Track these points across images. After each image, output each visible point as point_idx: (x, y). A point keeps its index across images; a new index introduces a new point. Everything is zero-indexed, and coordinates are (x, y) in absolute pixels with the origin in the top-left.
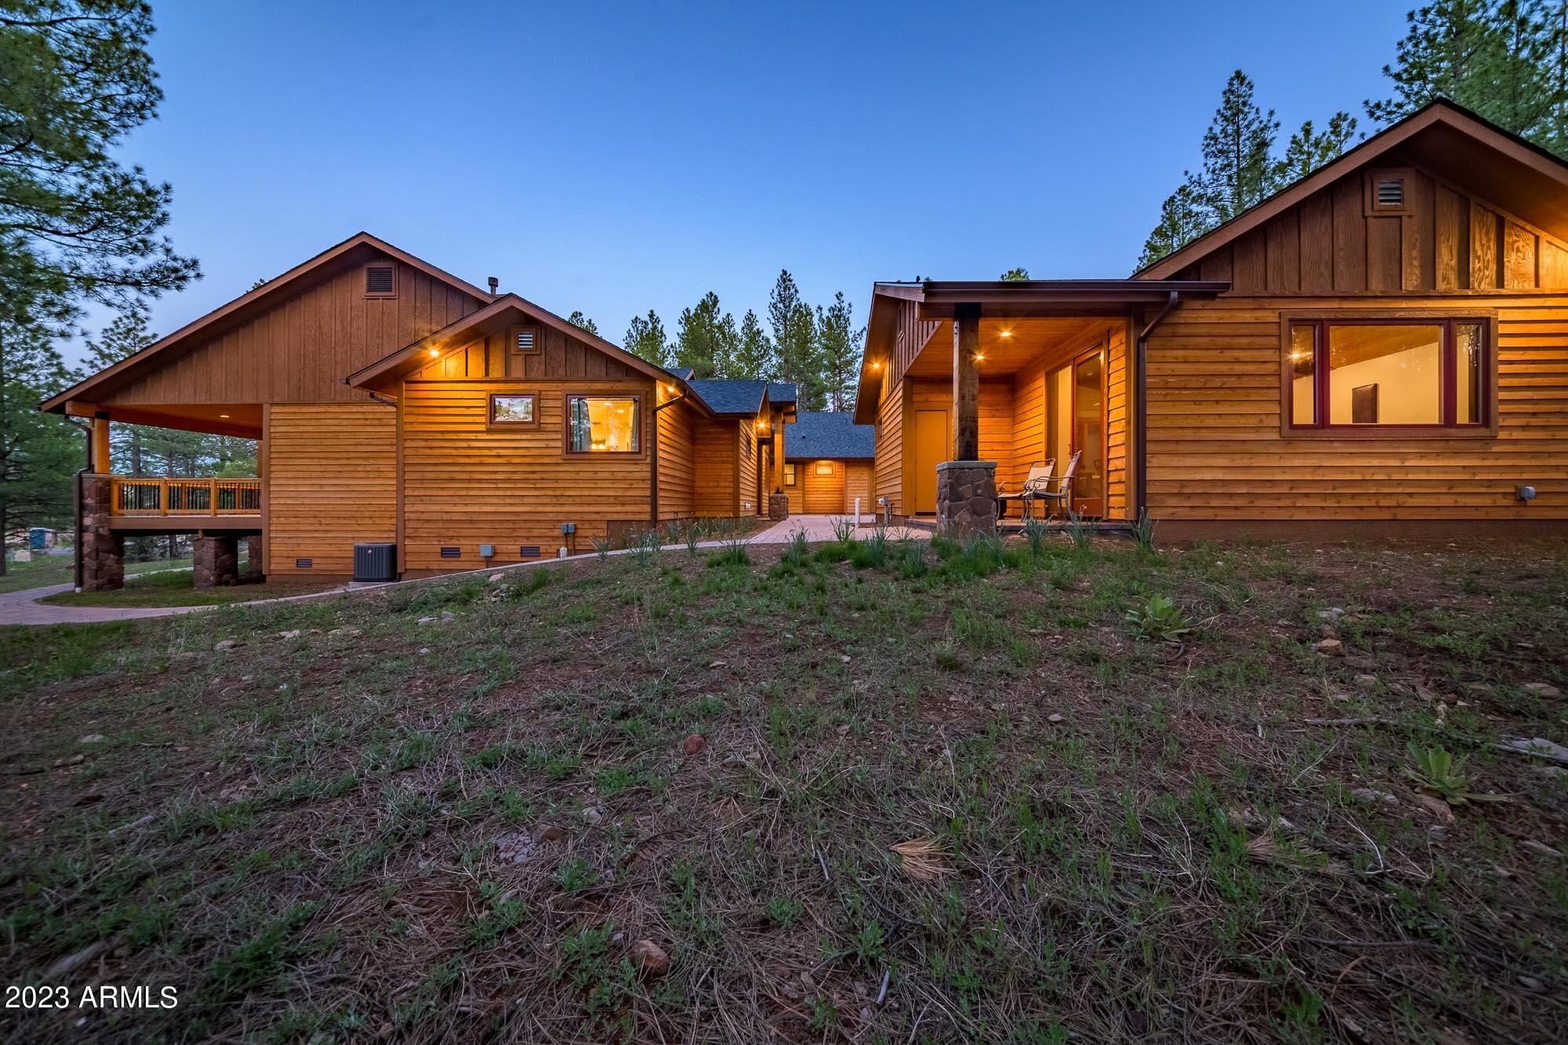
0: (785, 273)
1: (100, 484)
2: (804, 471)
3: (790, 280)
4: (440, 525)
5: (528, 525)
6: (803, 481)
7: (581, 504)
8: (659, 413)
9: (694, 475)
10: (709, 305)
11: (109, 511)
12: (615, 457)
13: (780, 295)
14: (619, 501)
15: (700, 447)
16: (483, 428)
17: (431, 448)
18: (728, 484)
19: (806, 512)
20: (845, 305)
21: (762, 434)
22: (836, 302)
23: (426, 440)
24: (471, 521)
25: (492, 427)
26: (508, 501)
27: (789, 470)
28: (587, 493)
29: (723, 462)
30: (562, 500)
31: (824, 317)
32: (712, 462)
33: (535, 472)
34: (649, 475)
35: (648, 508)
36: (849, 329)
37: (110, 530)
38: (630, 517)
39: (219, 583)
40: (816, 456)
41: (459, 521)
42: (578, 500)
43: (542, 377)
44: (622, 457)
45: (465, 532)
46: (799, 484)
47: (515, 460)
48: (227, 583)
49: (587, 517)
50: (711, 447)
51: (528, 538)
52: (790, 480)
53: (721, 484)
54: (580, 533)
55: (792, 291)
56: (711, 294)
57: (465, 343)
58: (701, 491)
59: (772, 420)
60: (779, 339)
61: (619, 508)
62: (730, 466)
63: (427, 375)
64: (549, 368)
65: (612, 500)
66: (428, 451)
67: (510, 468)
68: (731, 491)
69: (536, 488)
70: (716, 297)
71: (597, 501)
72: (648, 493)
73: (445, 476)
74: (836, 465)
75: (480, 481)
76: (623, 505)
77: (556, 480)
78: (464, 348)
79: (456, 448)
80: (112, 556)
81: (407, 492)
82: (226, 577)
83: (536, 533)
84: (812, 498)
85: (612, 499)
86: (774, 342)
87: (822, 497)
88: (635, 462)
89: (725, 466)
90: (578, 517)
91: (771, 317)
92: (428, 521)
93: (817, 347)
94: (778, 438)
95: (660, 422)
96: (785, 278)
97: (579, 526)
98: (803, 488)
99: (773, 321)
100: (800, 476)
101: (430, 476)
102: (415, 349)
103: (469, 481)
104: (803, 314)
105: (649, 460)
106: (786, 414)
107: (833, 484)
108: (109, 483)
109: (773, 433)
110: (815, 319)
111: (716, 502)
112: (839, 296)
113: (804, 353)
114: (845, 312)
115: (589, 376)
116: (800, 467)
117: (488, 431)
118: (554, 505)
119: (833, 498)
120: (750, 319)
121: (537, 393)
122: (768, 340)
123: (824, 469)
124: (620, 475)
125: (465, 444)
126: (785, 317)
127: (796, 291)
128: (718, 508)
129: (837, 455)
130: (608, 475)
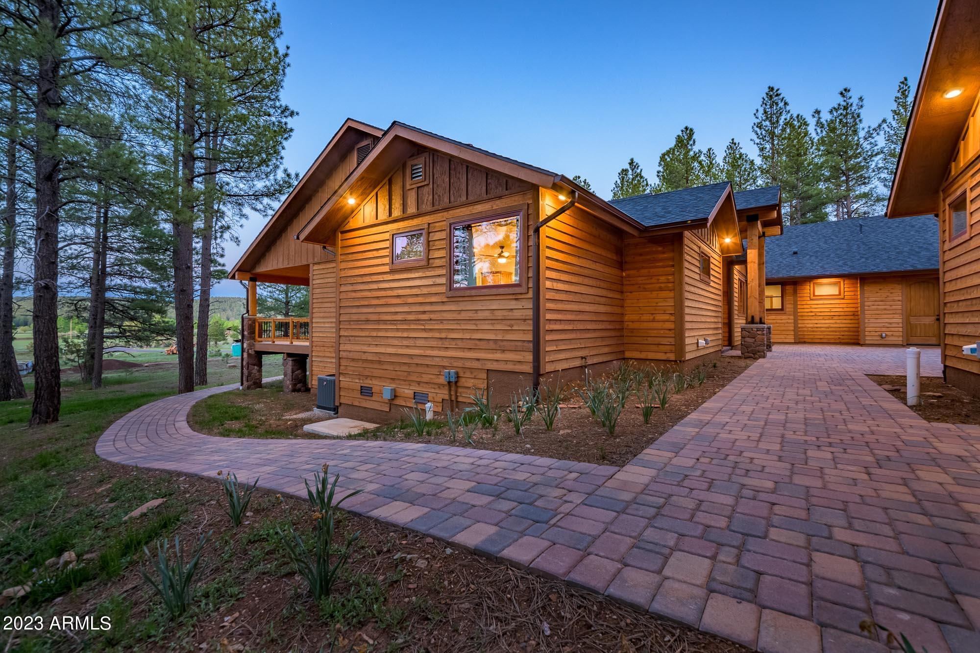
0: (771, 89)
1: (250, 322)
2: (795, 292)
3: (777, 95)
4: (360, 364)
5: (420, 369)
6: (795, 304)
7: (463, 349)
8: (545, 231)
9: (622, 307)
10: (686, 139)
11: (254, 339)
12: (494, 291)
13: (765, 112)
14: (499, 346)
15: (632, 272)
16: (386, 269)
17: (355, 291)
18: (667, 317)
19: (800, 341)
20: (854, 101)
21: (728, 251)
22: (840, 100)
23: (352, 284)
24: (380, 362)
25: (395, 267)
26: (405, 343)
27: (773, 293)
28: (467, 336)
29: (661, 289)
30: (447, 344)
31: (823, 120)
32: (645, 290)
33: (424, 312)
34: (530, 313)
35: (529, 357)
36: (860, 126)
37: (255, 351)
38: (510, 367)
39: (294, 390)
40: (815, 274)
41: (372, 361)
42: (460, 344)
43: (429, 208)
44: (501, 291)
45: (377, 373)
46: (789, 307)
47: (410, 300)
48: (299, 391)
49: (469, 364)
50: (644, 272)
51: (419, 383)
52: (777, 304)
53: (658, 317)
54: (463, 382)
55: (781, 105)
56: (686, 128)
57: (375, 188)
58: (631, 325)
59: (743, 232)
60: (765, 158)
61: (498, 356)
62: (671, 294)
63: (352, 224)
64: (436, 197)
65: (492, 345)
66: (354, 295)
67: (406, 309)
68: (671, 326)
69: (425, 330)
70: (691, 130)
71: (476, 345)
72: (530, 337)
73: (363, 317)
74: (845, 285)
75: (385, 322)
76: (503, 351)
77: (441, 321)
78: (374, 193)
79: (370, 290)
80: (256, 367)
81: (342, 333)
82: (299, 386)
83: (426, 378)
84: (808, 324)
85: (491, 343)
86: (758, 161)
87: (824, 323)
88: (516, 297)
89: (663, 294)
90: (459, 364)
91: (755, 137)
92: (353, 360)
93: (815, 156)
94: (752, 255)
95: (544, 242)
96: (772, 95)
97: (461, 374)
98: (795, 313)
99: (758, 141)
100: (789, 299)
101: (355, 317)
102: (335, 198)
103: (378, 322)
104: (797, 126)
105: (530, 295)
106: (766, 224)
107: (839, 306)
108: (254, 321)
109: (744, 250)
110: (811, 129)
111: (650, 340)
112: (844, 93)
113: (796, 166)
114: (854, 107)
115: (471, 198)
116: (789, 289)
117: (392, 272)
118: (439, 348)
119: (842, 324)
120: (733, 146)
121: (426, 226)
122: (752, 162)
123: (826, 289)
124: (499, 315)
125: (375, 286)
126: (772, 134)
127: (786, 104)
128: (654, 348)
129: (846, 270)
130: (487, 314)
